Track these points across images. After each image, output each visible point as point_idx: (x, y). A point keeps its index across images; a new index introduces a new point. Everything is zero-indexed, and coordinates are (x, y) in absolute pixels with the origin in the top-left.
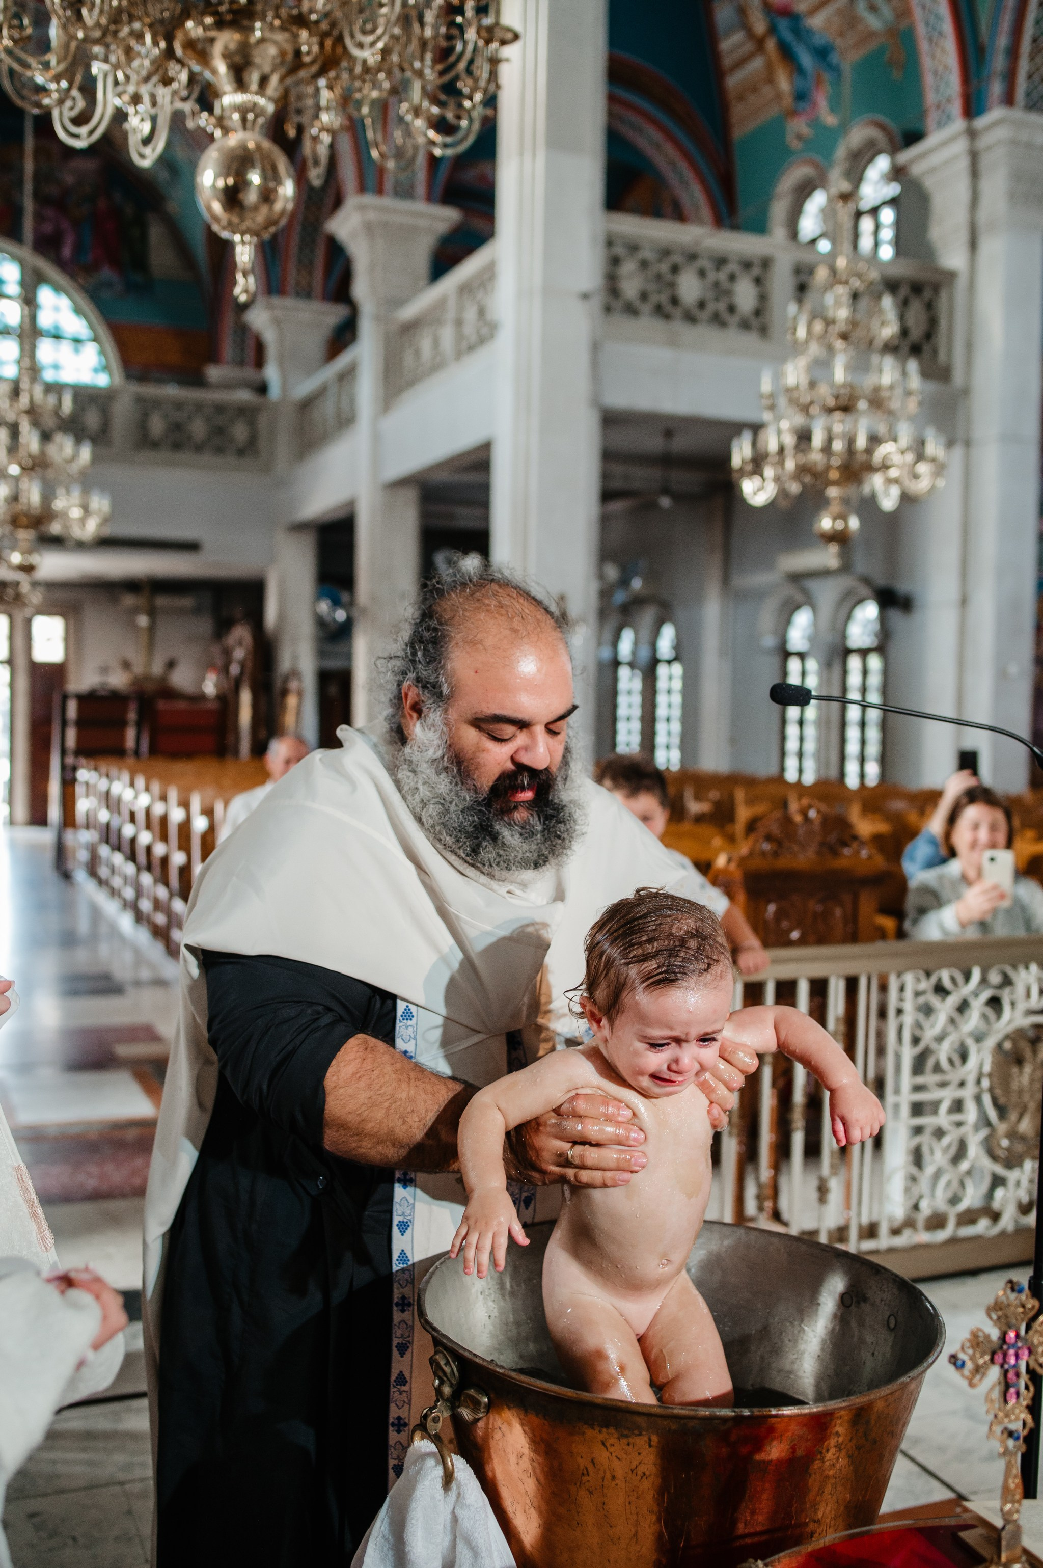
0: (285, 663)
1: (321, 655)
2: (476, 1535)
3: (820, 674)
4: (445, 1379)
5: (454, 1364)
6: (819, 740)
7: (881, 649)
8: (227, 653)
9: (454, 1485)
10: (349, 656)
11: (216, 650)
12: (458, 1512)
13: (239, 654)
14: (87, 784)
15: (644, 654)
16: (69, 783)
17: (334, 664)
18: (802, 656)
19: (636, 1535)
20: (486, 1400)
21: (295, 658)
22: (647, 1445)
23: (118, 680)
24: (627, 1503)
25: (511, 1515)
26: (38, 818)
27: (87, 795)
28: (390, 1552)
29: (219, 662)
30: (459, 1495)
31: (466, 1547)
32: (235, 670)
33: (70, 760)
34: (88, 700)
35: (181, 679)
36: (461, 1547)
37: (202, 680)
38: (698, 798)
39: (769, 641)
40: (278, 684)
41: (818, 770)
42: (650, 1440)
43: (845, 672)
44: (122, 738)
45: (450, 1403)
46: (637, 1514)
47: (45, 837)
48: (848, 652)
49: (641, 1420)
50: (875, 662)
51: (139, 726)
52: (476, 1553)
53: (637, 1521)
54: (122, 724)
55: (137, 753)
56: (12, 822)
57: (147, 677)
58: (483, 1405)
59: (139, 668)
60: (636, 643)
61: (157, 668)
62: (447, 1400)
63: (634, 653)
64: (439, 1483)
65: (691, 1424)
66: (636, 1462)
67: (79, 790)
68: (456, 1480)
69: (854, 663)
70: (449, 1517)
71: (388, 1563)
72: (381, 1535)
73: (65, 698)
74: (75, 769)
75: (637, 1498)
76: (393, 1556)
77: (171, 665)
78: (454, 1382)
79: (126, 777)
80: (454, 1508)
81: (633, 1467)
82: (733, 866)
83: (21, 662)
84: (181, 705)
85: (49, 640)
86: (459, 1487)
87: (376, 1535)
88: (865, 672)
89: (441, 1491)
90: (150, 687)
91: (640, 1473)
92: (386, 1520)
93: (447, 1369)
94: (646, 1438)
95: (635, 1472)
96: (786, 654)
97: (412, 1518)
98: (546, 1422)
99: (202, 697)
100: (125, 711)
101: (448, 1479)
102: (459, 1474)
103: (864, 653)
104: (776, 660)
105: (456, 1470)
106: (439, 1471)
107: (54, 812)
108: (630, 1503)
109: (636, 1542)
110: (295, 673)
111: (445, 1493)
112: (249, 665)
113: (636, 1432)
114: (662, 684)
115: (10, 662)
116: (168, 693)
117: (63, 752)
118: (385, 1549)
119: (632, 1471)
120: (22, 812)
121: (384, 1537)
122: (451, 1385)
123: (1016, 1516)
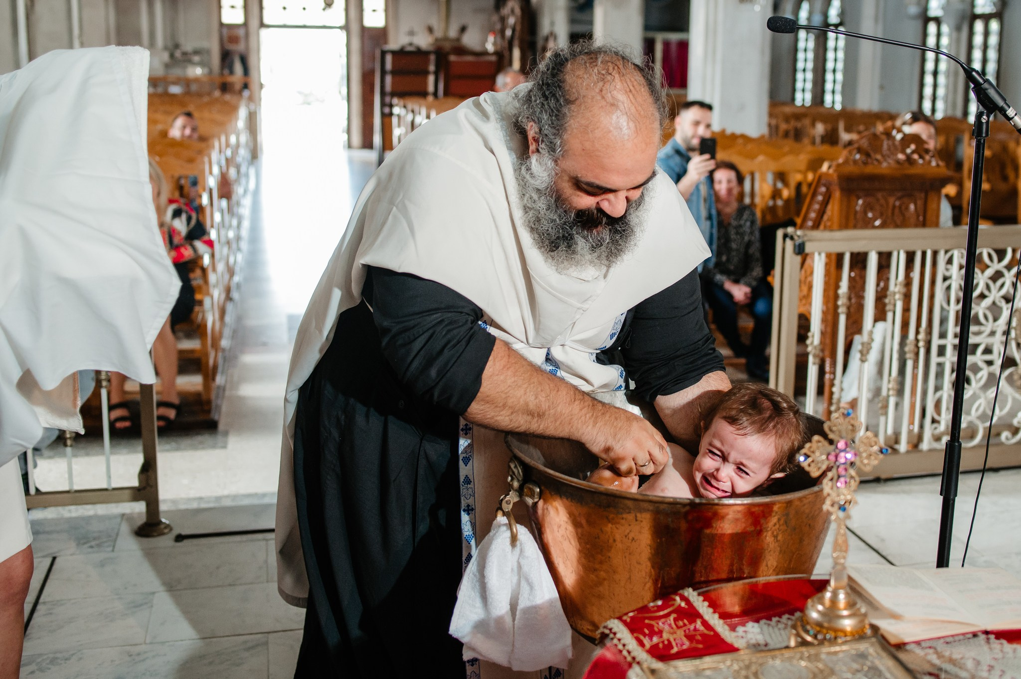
0: (545, 27)
1: (572, 21)
2: (532, 575)
3: (950, 36)
4: (514, 477)
5: (520, 467)
6: (947, 87)
7: (999, 15)
8: (503, 20)
9: (518, 543)
10: (591, 23)
11: (495, 18)
12: (522, 561)
13: (511, 21)
14: (399, 116)
15: (817, 20)
16: (387, 117)
17: (580, 29)
18: (938, 21)
19: (630, 578)
20: (538, 490)
21: (552, 24)
22: (634, 520)
23: (423, 41)
24: (624, 557)
25: (557, 565)
26: (367, 144)
27: (399, 126)
28: (477, 583)
29: (498, 26)
30: (521, 551)
31: (526, 583)
32: (508, 33)
33: (387, 99)
34: (400, 54)
35: (470, 40)
36: (524, 584)
37: (486, 40)
38: (848, 130)
39: (913, 10)
40: (540, 44)
41: (946, 110)
42: (636, 516)
43: (971, 33)
44: (425, 84)
45: (519, 493)
46: (630, 564)
47: (371, 156)
48: (974, 17)
49: (630, 503)
50: (994, 25)
51: (436, 73)
52: (531, 587)
53: (630, 569)
54: (426, 73)
55: (435, 94)
56: (350, 146)
57: (446, 39)
58: (536, 493)
59: (439, 33)
60: (811, 13)
61: (453, 33)
62: (516, 490)
63: (809, 19)
64: (508, 541)
65: (662, 507)
66: (628, 531)
67: (395, 120)
68: (519, 540)
69: (979, 26)
70: (515, 564)
71: (476, 590)
72: (472, 572)
73: (383, 53)
74: (391, 106)
75: (630, 554)
76: (479, 586)
77: (463, 29)
78: (520, 479)
79: (424, 111)
80: (519, 559)
81: (626, 534)
82: (831, 171)
83: (355, 28)
84: (470, 58)
85: (374, 11)
86: (521, 544)
87: (469, 573)
88: (986, 34)
89: (510, 547)
90: (447, 46)
91: (631, 538)
92: (475, 563)
93: (515, 471)
94: (634, 515)
95: (628, 537)
96: (927, 20)
97: (489, 562)
98: (572, 504)
99: (485, 53)
100: (427, 63)
101: (514, 539)
102: (521, 536)
103: (986, 18)
104: (918, 24)
105: (519, 534)
106: (508, 534)
107: (377, 139)
108: (625, 557)
109: (630, 583)
110: (553, 35)
111: (512, 549)
112: (518, 28)
113: (627, 511)
114: (831, 44)
115: (346, 28)
116: (461, 50)
117: (383, 94)
118: (474, 581)
119: (626, 536)
120: (357, 139)
121: (473, 574)
122: (518, 481)
123: (842, 561)
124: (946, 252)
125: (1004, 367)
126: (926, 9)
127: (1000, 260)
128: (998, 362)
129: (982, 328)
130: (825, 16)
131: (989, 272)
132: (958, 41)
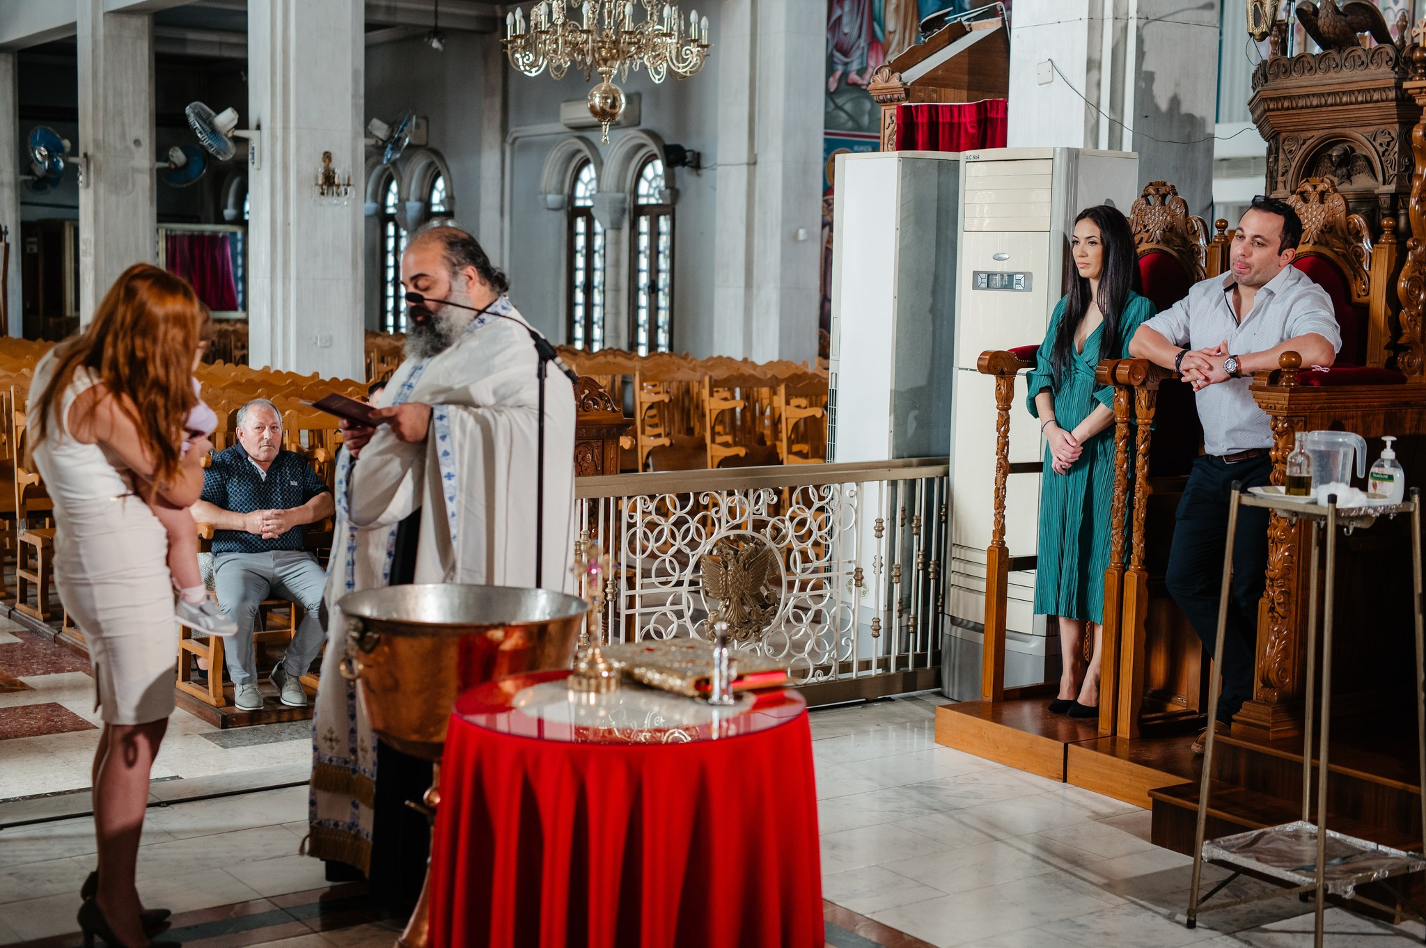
3: (606, 235)
7: (669, 209)
15: (415, 210)
18: (588, 214)
39: (554, 198)
43: (634, 234)
48: (639, 211)
50: (664, 224)
69: (644, 225)
88: (655, 234)
96: (573, 212)
103: (654, 212)
124: (629, 498)
125: (694, 619)
126: (572, 197)
127: (682, 508)
128: (688, 614)
129: (670, 579)
130: (428, 204)
131: (672, 519)
132: (617, 242)
